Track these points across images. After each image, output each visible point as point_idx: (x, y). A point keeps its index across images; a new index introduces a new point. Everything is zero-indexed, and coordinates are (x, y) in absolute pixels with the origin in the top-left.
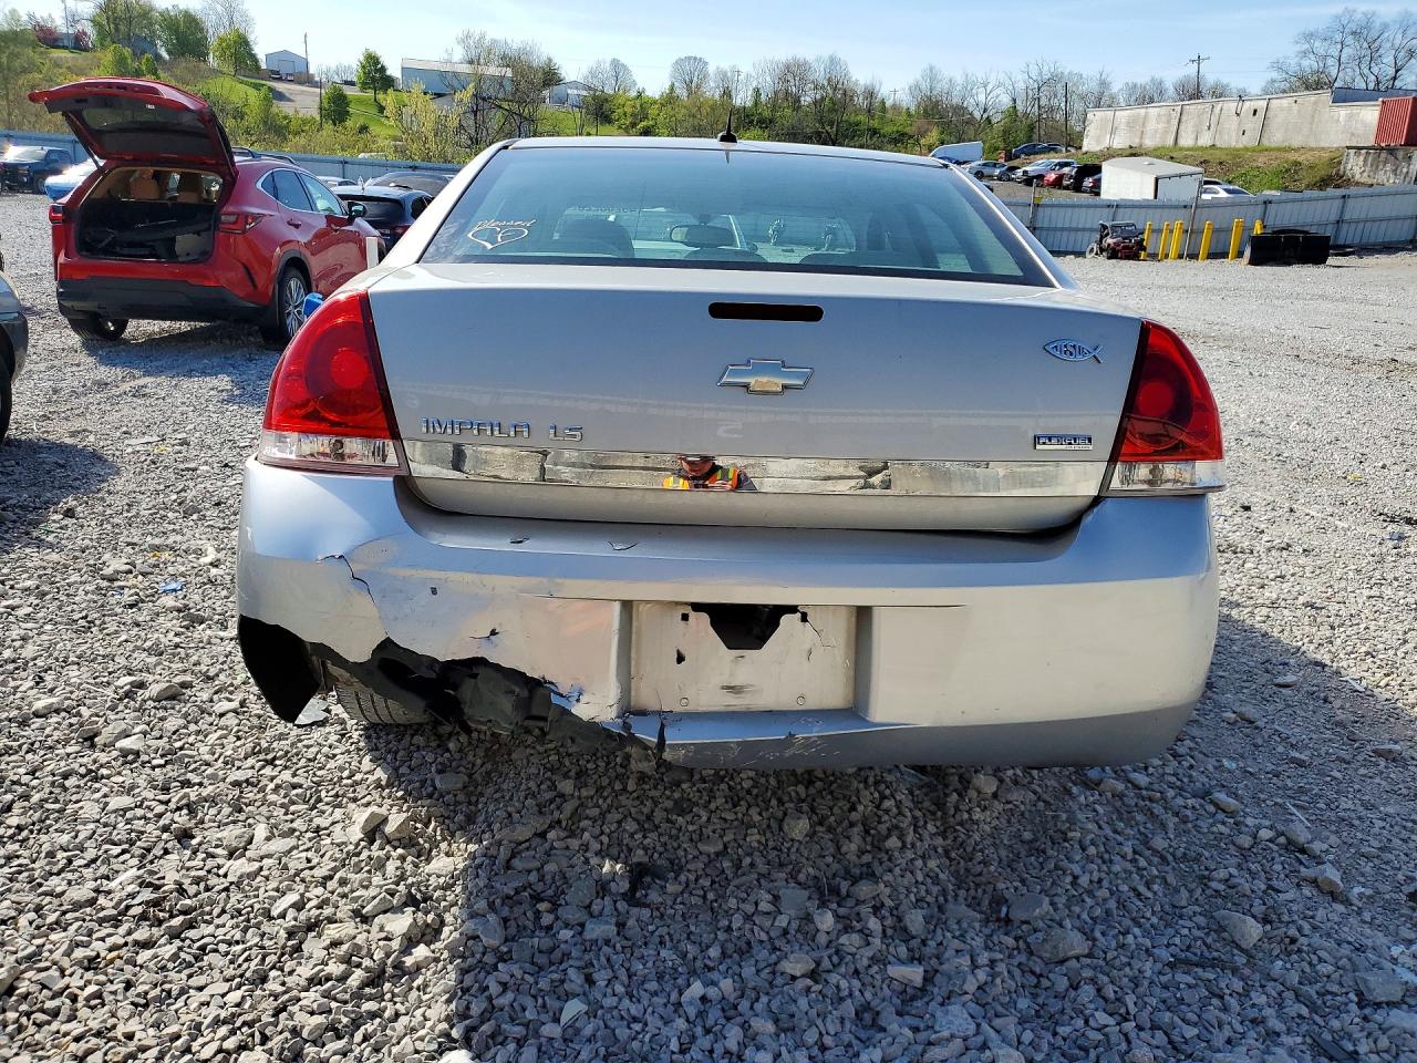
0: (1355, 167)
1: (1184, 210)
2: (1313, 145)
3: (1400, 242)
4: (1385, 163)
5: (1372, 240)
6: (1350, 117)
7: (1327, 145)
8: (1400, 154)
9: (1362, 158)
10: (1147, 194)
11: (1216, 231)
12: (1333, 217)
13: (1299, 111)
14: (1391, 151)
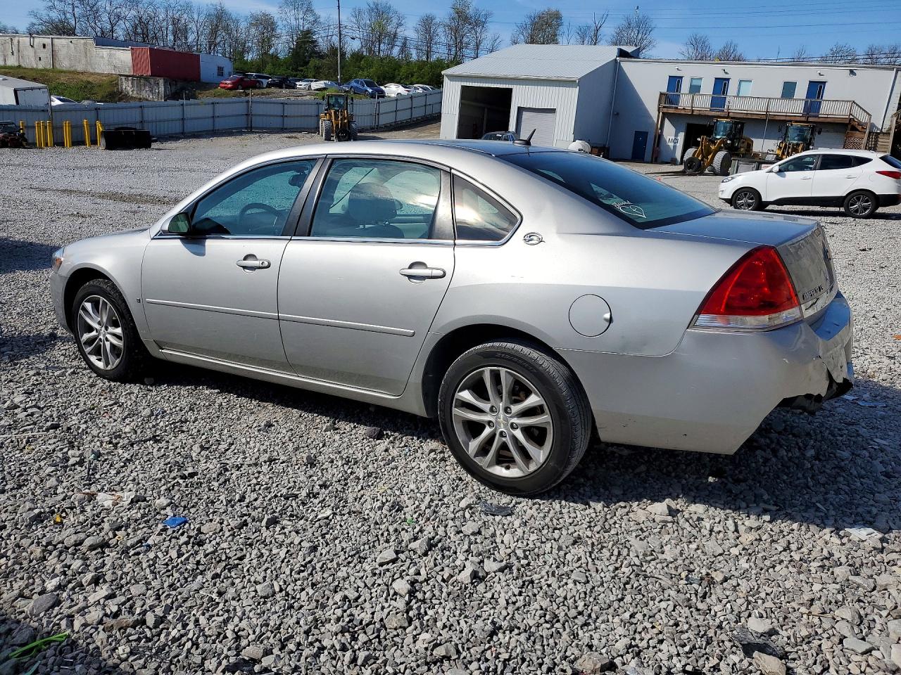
0: (127, 87)
1: (43, 113)
2: (91, 71)
3: (176, 134)
4: (145, 86)
5: (162, 133)
6: (110, 55)
7: (100, 72)
8: (152, 81)
9: (130, 82)
10: (11, 101)
11: (72, 127)
12: (138, 119)
13: (75, 48)
14: (146, 79)
